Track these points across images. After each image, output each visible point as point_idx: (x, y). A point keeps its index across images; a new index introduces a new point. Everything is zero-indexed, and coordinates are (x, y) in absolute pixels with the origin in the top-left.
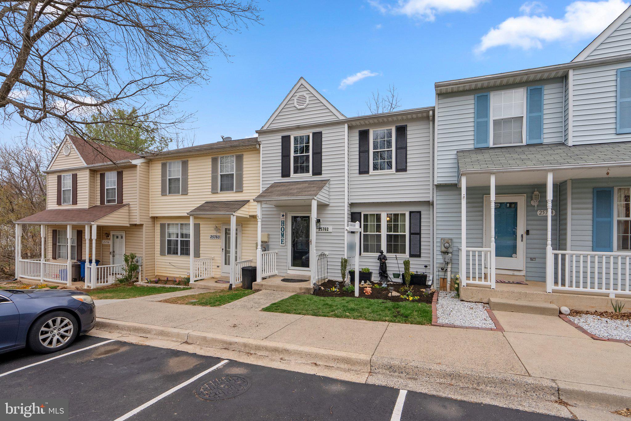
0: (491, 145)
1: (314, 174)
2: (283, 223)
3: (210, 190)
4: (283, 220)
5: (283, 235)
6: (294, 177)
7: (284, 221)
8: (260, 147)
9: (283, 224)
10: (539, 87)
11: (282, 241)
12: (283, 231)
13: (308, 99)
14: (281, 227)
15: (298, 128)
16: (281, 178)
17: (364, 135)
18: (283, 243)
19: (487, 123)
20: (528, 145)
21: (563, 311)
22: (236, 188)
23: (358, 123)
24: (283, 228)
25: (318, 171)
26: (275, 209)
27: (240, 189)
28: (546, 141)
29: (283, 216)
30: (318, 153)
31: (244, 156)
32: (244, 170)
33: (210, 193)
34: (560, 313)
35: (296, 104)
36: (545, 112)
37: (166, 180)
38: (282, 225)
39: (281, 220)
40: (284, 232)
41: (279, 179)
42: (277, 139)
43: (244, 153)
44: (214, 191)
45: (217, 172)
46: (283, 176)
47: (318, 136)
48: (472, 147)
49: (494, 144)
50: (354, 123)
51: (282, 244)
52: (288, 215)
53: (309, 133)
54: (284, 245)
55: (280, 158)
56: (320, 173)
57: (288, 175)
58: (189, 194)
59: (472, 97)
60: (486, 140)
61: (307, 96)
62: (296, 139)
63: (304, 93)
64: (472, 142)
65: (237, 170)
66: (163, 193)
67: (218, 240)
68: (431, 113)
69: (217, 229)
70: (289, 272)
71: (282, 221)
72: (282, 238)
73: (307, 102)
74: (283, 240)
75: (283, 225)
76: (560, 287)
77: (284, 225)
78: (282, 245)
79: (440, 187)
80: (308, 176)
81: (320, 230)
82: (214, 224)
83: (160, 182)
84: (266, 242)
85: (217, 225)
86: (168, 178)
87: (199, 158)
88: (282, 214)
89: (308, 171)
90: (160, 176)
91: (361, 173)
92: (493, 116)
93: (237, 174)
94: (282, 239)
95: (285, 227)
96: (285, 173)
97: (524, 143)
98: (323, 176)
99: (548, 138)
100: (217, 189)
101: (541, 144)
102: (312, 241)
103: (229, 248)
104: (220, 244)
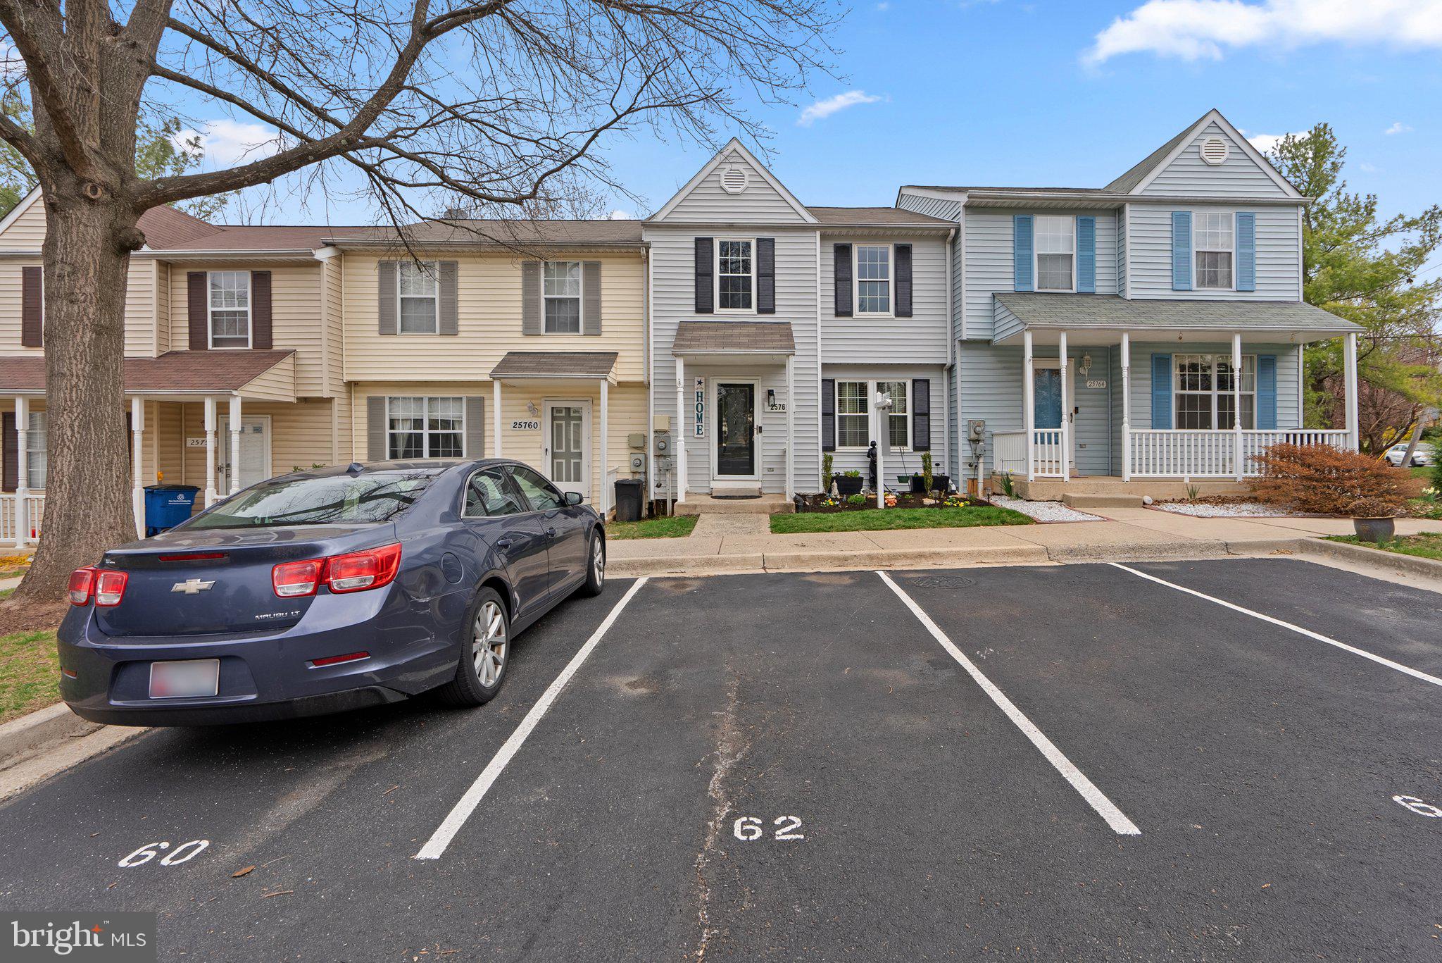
0: (1036, 290)
1: (761, 311)
2: (700, 396)
3: (520, 329)
4: (699, 390)
5: (700, 418)
6: (721, 314)
7: (702, 393)
8: (647, 252)
10: (1090, 218)
11: (698, 429)
12: (700, 410)
13: (747, 179)
14: (696, 403)
15: (731, 227)
16: (694, 314)
17: (842, 253)
18: (701, 433)
19: (1030, 257)
20: (1078, 293)
21: (1146, 502)
22: (586, 328)
23: (837, 232)
24: (700, 406)
25: (767, 307)
27: (595, 329)
28: (1099, 290)
29: (700, 383)
30: (767, 274)
31: (603, 267)
32: (603, 292)
33: (520, 335)
34: (1144, 503)
35: (723, 184)
36: (1097, 252)
37: (394, 299)
38: (698, 400)
39: (695, 391)
40: (703, 412)
41: (691, 315)
42: (687, 242)
43: (603, 260)
44: (530, 329)
45: (537, 292)
46: (699, 310)
47: (766, 247)
48: (1011, 289)
49: (1039, 288)
50: (829, 232)
51: (698, 433)
52: (711, 381)
53: (752, 238)
54: (703, 436)
55: (693, 277)
56: (772, 311)
57: (710, 310)
58: (461, 335)
59: (1010, 218)
60: (1030, 283)
61: (746, 173)
62: (723, 244)
63: (741, 167)
64: (1011, 282)
65: (586, 292)
66: (386, 327)
67: (533, 432)
68: (953, 232)
69: (533, 409)
70: (714, 485)
71: (697, 392)
72: (700, 423)
73: (746, 184)
74: (701, 427)
75: (700, 399)
76: (1137, 475)
77: (702, 401)
78: (699, 436)
79: (968, 344)
80: (749, 314)
81: (773, 408)
82: (528, 399)
83: (376, 303)
84: (665, 432)
85: (534, 402)
86: (399, 296)
87: (489, 260)
88: (698, 379)
89: (748, 305)
90: (376, 291)
91: (838, 314)
92: (1038, 249)
93: (586, 301)
94: (698, 426)
95: (703, 403)
96: (703, 306)
97: (1075, 291)
98: (776, 315)
99: (1102, 287)
100: (537, 327)
101: (1093, 294)
102: (760, 428)
103: (559, 447)
104: (539, 439)
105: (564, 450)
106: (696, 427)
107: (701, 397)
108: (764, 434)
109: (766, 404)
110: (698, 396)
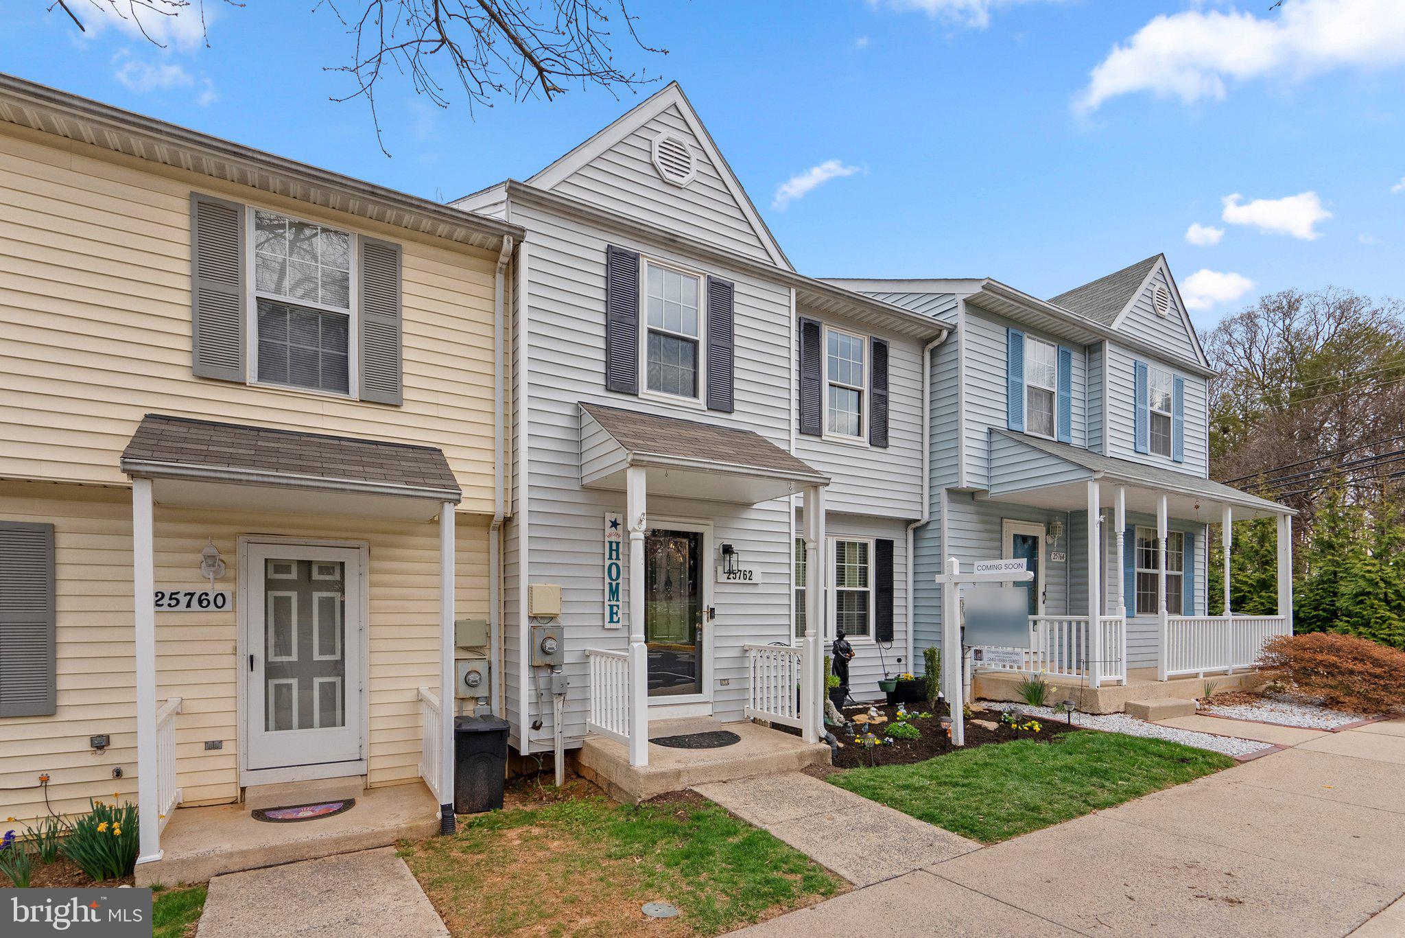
0: (1026, 430)
1: (712, 404)
2: (614, 549)
3: (186, 360)
4: (614, 539)
5: (614, 592)
6: (651, 399)
7: (618, 543)
9: (614, 553)
10: (1068, 351)
11: (612, 613)
12: (614, 577)
14: (608, 563)
15: (669, 242)
16: (601, 391)
17: (812, 335)
18: (615, 619)
19: (1020, 389)
20: (1058, 442)
22: (365, 385)
23: (814, 297)
24: (614, 569)
25: (722, 401)
26: (579, 498)
28: (1075, 442)
29: (615, 524)
31: (407, 258)
33: (184, 374)
36: (1072, 393)
38: (611, 558)
39: (607, 539)
40: (620, 580)
41: (596, 393)
44: (213, 366)
46: (611, 385)
47: (721, 295)
48: (1004, 425)
51: (611, 621)
53: (699, 272)
54: (619, 626)
55: (602, 320)
56: (729, 409)
57: (630, 390)
60: (1021, 418)
62: (655, 273)
64: (1005, 416)
65: (366, 305)
67: (212, 615)
68: (945, 334)
69: (215, 562)
71: (611, 543)
72: (613, 603)
74: (615, 609)
75: (614, 556)
77: (618, 558)
78: (614, 626)
79: (957, 494)
81: (732, 576)
82: (197, 536)
84: (552, 618)
85: (218, 544)
88: (610, 517)
89: (693, 392)
91: (803, 430)
92: (1028, 378)
93: (365, 324)
94: (611, 606)
95: (620, 563)
96: (620, 379)
97: (1056, 438)
98: (734, 416)
99: (1075, 437)
100: (236, 363)
101: (1068, 444)
102: (712, 610)
103: (283, 646)
104: (229, 633)
105: (294, 657)
106: (607, 609)
107: (617, 550)
108: (716, 621)
109: (720, 569)
110: (611, 550)
